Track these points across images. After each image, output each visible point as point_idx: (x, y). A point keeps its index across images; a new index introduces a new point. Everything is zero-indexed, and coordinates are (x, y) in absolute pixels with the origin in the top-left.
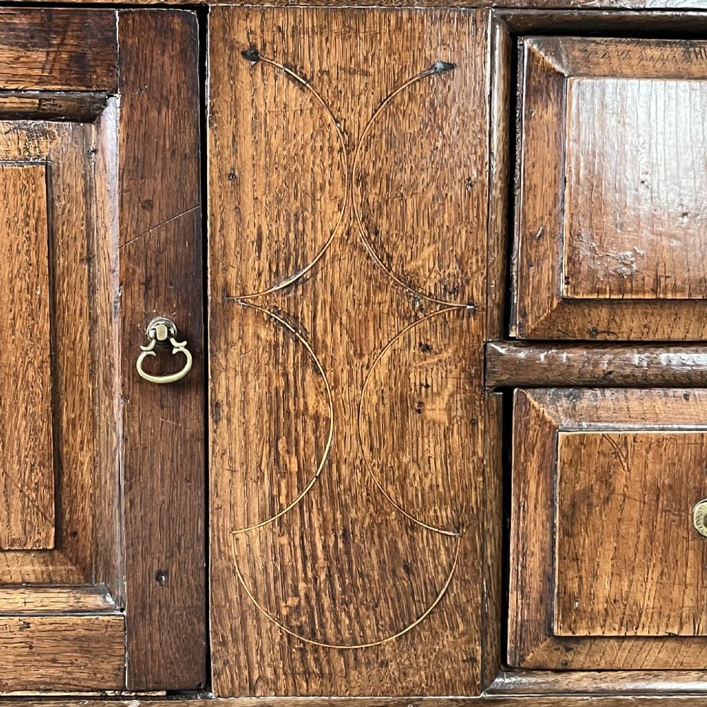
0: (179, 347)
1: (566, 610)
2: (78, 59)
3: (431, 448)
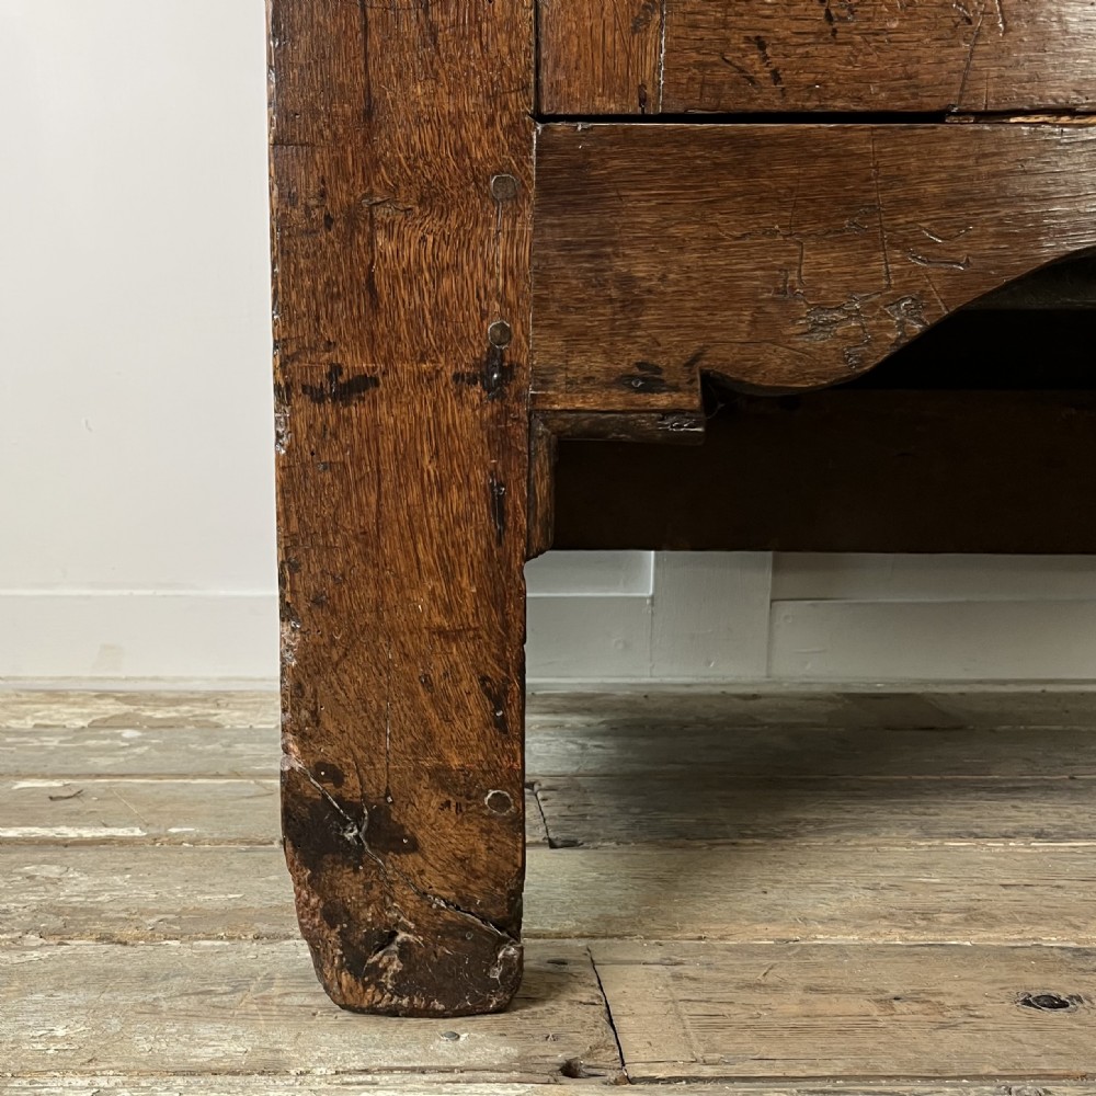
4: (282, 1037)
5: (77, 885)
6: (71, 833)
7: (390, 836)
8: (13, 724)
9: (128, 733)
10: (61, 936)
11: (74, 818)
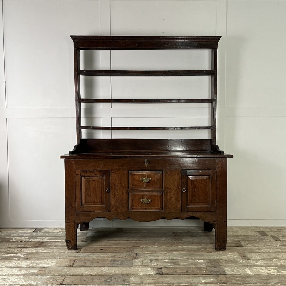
0: (109, 190)
1: (133, 206)
2: (103, 173)
3: (124, 196)
4: (65, 251)
5: (57, 244)
6: (57, 241)
7: (70, 242)
8: (53, 232)
9: (61, 233)
10: (56, 247)
11: (57, 240)
